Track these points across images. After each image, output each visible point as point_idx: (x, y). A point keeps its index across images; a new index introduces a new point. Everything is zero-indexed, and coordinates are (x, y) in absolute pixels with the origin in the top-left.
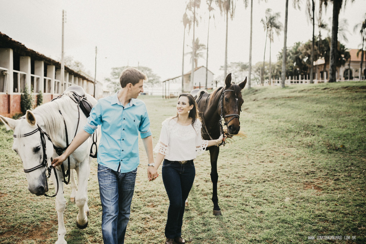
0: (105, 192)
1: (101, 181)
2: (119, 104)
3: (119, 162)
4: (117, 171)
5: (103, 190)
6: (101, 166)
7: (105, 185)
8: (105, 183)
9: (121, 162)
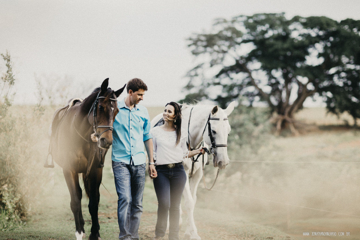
0: (120, 183)
1: (116, 174)
2: (126, 107)
3: (130, 157)
4: (129, 164)
5: (119, 182)
6: (116, 163)
7: (120, 177)
8: (120, 175)
9: (132, 156)
